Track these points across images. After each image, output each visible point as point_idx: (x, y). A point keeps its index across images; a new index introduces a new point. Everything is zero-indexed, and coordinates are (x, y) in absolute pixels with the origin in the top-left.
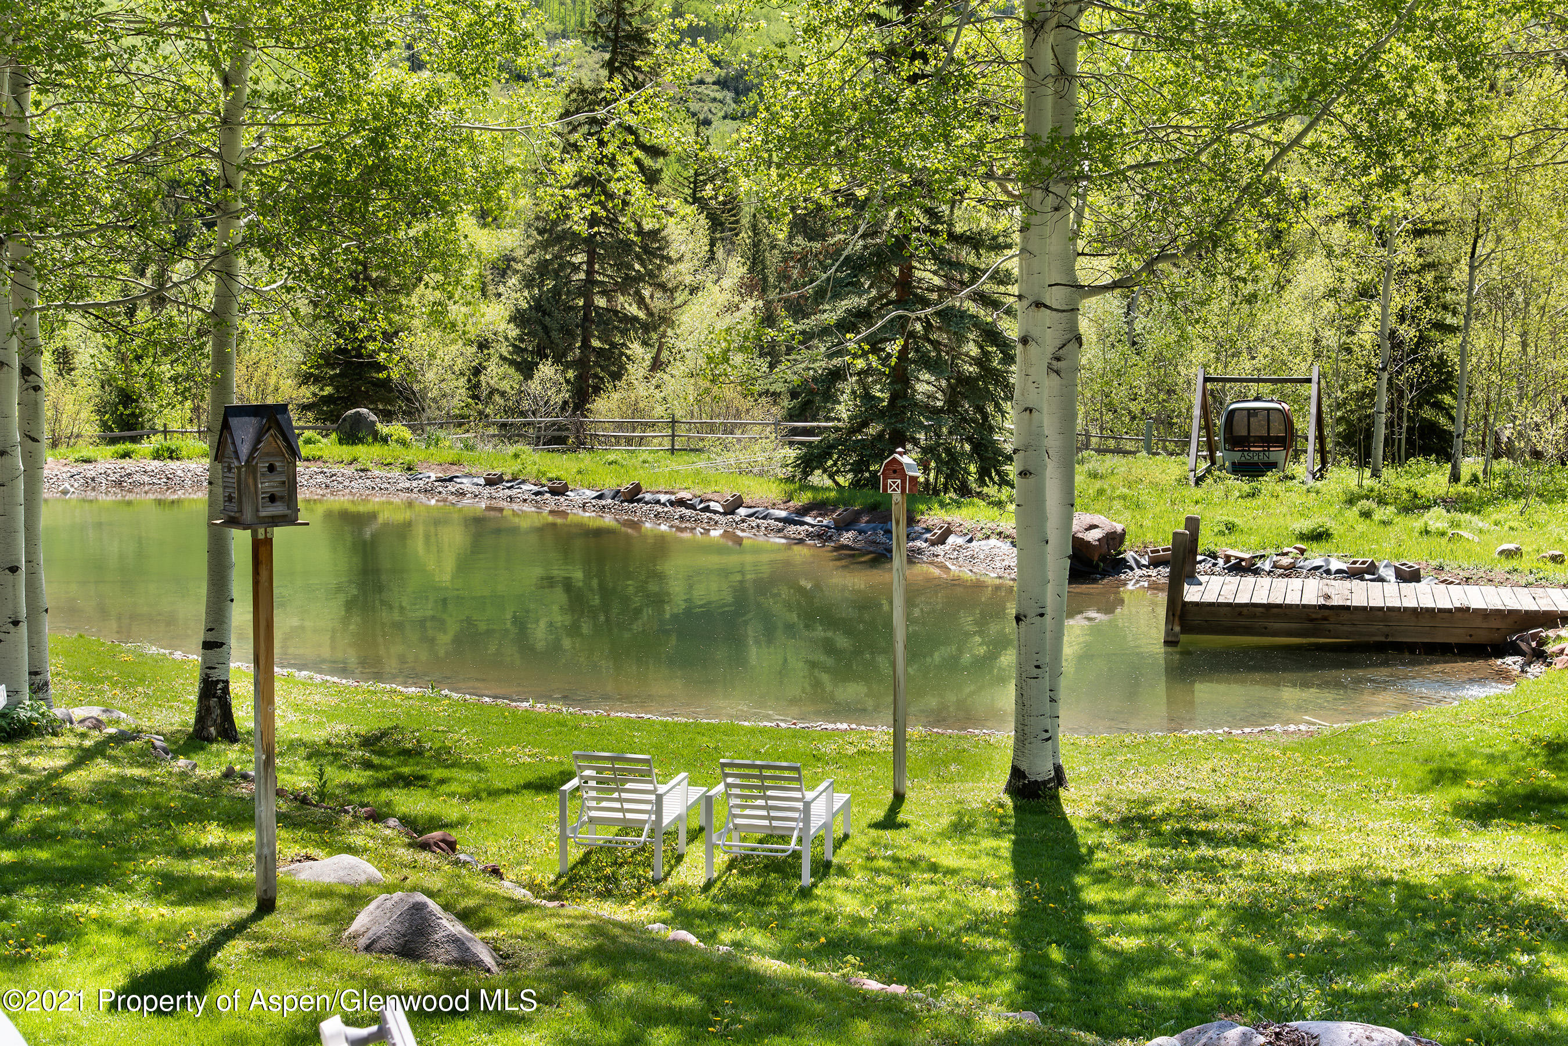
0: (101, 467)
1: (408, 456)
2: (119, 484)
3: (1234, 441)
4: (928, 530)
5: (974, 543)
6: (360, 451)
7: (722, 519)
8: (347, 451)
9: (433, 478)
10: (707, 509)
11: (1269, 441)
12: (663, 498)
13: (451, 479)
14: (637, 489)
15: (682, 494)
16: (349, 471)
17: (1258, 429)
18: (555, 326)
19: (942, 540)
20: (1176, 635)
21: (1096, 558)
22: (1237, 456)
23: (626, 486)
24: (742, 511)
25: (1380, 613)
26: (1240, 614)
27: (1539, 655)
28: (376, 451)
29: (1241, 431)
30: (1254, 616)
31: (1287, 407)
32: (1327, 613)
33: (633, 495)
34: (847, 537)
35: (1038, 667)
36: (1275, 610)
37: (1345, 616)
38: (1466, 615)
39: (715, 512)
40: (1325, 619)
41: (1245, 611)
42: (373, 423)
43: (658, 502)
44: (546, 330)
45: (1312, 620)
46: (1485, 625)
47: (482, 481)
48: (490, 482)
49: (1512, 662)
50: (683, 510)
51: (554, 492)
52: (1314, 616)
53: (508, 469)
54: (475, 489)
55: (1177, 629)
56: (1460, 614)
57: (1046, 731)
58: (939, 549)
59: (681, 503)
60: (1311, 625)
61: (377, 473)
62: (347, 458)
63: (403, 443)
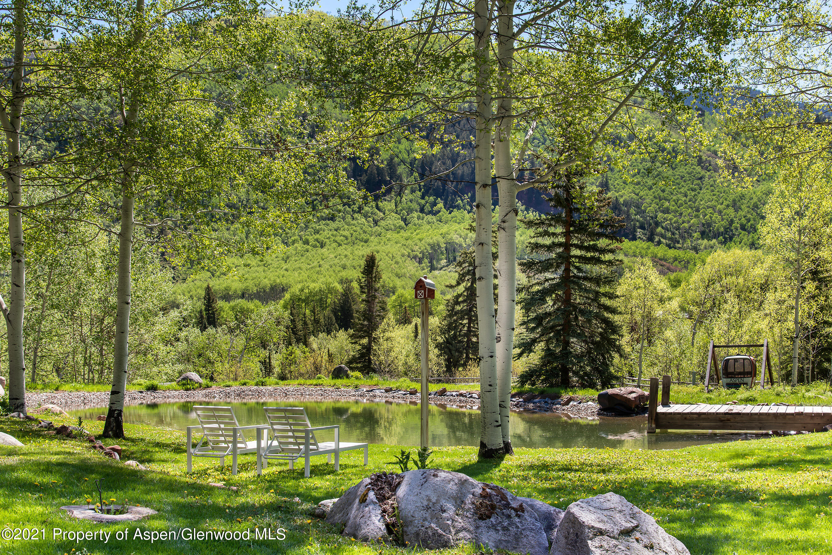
0: (232, 389)
1: (357, 382)
2: (240, 395)
3: (727, 374)
5: (582, 404)
6: (339, 382)
8: (332, 382)
9: (365, 390)
10: (471, 397)
11: (744, 374)
12: (454, 394)
13: (372, 391)
14: (444, 391)
15: (462, 392)
16: (331, 389)
17: (739, 369)
18: (454, 349)
20: (653, 429)
21: (633, 407)
22: (728, 381)
23: (440, 390)
25: (756, 417)
26: (686, 418)
28: (345, 381)
29: (731, 370)
30: (693, 419)
31: (752, 358)
32: (729, 417)
33: (443, 393)
35: (490, 385)
36: (703, 416)
37: (739, 418)
38: (802, 417)
39: (474, 398)
40: (728, 420)
41: (688, 416)
42: (347, 371)
43: (452, 395)
44: (450, 350)
45: (722, 421)
46: (812, 422)
47: (383, 391)
48: (387, 391)
50: (461, 398)
51: (411, 393)
52: (723, 419)
53: (395, 386)
54: (380, 394)
55: (654, 426)
56: (798, 417)
57: (497, 421)
59: (461, 395)
60: (721, 424)
61: (342, 389)
62: (332, 384)
63: (357, 378)
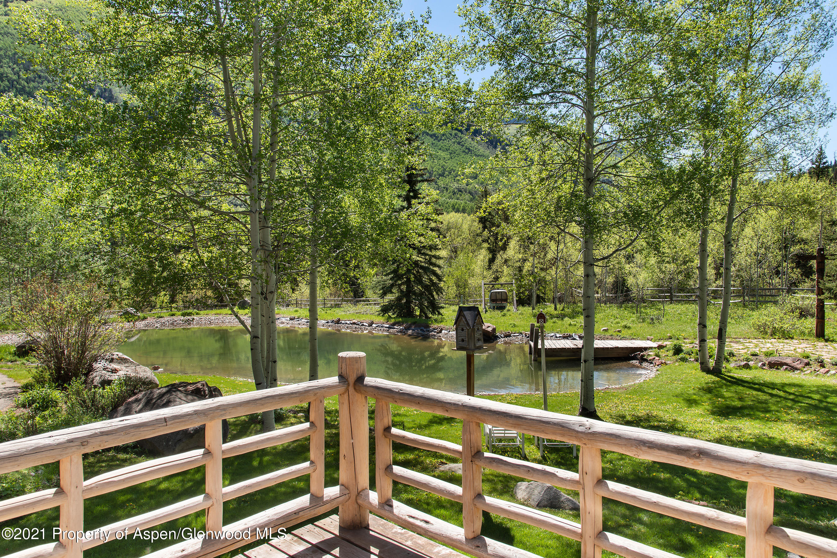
0: (166, 319)
2: (172, 324)
4: (434, 329)
7: (369, 328)
10: (363, 325)
11: (502, 300)
12: (348, 322)
14: (339, 320)
15: (354, 321)
17: (499, 297)
19: (441, 332)
23: (335, 319)
24: (374, 325)
27: (643, 360)
29: (494, 298)
33: (338, 322)
34: (410, 332)
38: (617, 349)
45: (574, 352)
47: (288, 319)
48: (291, 319)
49: (634, 362)
50: (355, 325)
53: (296, 315)
56: (615, 349)
58: (440, 334)
59: (354, 323)
